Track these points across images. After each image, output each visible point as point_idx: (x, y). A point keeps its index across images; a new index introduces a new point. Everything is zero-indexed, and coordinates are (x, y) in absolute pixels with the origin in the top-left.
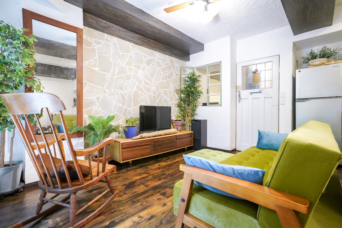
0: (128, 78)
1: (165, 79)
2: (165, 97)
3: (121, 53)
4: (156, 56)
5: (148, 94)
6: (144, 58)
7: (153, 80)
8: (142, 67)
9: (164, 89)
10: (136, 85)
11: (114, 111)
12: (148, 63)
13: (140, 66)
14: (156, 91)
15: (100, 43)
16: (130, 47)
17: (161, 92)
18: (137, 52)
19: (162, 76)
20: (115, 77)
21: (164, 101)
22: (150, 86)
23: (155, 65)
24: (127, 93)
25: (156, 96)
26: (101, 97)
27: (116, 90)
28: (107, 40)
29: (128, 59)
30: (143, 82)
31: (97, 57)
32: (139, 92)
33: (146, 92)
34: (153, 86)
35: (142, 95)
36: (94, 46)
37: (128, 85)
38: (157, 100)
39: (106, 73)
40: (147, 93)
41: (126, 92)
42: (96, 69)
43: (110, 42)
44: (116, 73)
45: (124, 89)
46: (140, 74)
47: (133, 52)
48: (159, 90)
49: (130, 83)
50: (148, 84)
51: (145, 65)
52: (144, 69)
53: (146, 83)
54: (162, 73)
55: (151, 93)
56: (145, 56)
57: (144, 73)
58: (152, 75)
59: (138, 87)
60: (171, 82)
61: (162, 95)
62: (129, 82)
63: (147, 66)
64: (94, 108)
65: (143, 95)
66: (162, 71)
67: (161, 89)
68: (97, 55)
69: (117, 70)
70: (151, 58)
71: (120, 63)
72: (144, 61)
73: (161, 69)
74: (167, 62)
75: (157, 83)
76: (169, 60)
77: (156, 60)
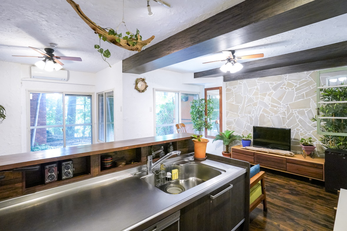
0: (255, 104)
1: (300, 99)
2: (300, 117)
3: (249, 89)
4: (286, 79)
5: (276, 115)
6: (270, 85)
7: (281, 102)
8: (268, 93)
9: (298, 110)
10: (262, 109)
11: (244, 128)
12: (275, 88)
13: (267, 93)
14: (286, 112)
15: (236, 87)
16: (257, 81)
17: (294, 112)
18: (263, 83)
19: (295, 96)
20: (245, 106)
21: (298, 122)
22: (277, 108)
24: (255, 115)
25: (287, 117)
26: (236, 119)
27: (246, 114)
28: (240, 84)
29: (255, 91)
30: (270, 106)
31: (234, 96)
32: (265, 115)
33: (273, 114)
34: (282, 108)
35: (268, 117)
36: (233, 90)
37: (255, 110)
38: (288, 121)
39: (239, 104)
40: (274, 115)
41: (253, 115)
42: (234, 103)
43: (241, 84)
44: (246, 103)
45: (252, 113)
47: (259, 84)
48: (291, 110)
49: (257, 108)
50: (276, 107)
52: (269, 95)
53: (272, 106)
54: (295, 93)
55: (279, 115)
56: (272, 84)
57: (271, 98)
58: (280, 98)
59: (264, 111)
60: (312, 100)
61: (296, 116)
63: (274, 91)
64: (233, 125)
65: (270, 116)
66: (296, 92)
67: (293, 110)
68: (234, 95)
69: (246, 101)
70: (279, 82)
71: (249, 95)
72: (271, 88)
73: (294, 89)
74: (303, 79)
75: (287, 104)
76: (308, 76)
77: (286, 82)
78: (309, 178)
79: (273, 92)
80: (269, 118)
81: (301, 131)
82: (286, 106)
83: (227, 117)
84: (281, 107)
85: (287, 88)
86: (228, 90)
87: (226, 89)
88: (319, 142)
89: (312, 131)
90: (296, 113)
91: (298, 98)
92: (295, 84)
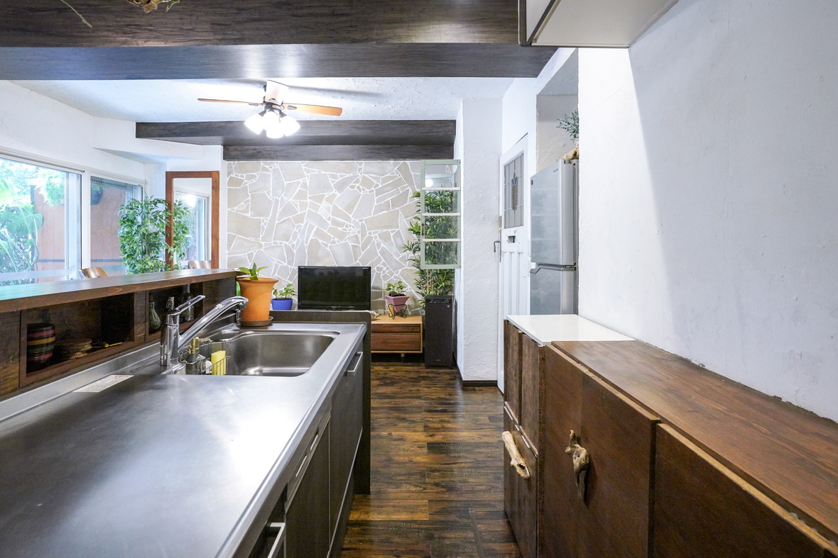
0: (300, 219)
1: (383, 210)
2: (383, 245)
3: (286, 183)
4: (360, 169)
5: (341, 242)
6: (330, 179)
7: (351, 216)
8: (327, 196)
9: (379, 231)
10: (314, 230)
11: (274, 273)
12: (340, 187)
13: (323, 196)
14: (360, 236)
15: (255, 176)
16: (303, 168)
17: (373, 236)
18: (317, 173)
19: (375, 204)
20: (277, 222)
21: (379, 255)
22: (344, 228)
23: (358, 187)
24: (297, 244)
25: (360, 246)
26: (254, 254)
27: (278, 242)
28: (264, 169)
29: (299, 188)
30: (330, 222)
31: (249, 198)
32: (320, 241)
33: (336, 239)
34: (353, 227)
35: (326, 245)
36: (246, 183)
37: (299, 231)
38: (363, 253)
39: (262, 218)
40: (338, 242)
41: (295, 243)
42: (248, 215)
43: (268, 171)
44: (278, 215)
45: (291, 238)
46: (324, 209)
47: (309, 174)
48: (368, 232)
49: (303, 227)
50: (341, 225)
51: (334, 192)
52: (329, 200)
53: (334, 222)
54: (375, 198)
55: (347, 241)
56: (334, 177)
57: (332, 206)
58: (350, 208)
59: (318, 233)
60: (400, 213)
61: (376, 242)
62: (301, 226)
63: (337, 193)
65: (329, 245)
66: (376, 196)
67: (372, 231)
68: (250, 194)
69: (279, 210)
70: (348, 175)
71: (285, 198)
72: (332, 185)
73: (373, 191)
74: (389, 175)
75: (362, 221)
76: (396, 169)
77: (360, 177)
78: (400, 354)
79: (336, 195)
80: (328, 249)
81: (384, 272)
82: (360, 223)
83: (228, 249)
84: (350, 226)
85: (361, 187)
86: (232, 182)
87: (228, 179)
88: (410, 289)
89: (400, 270)
90: (376, 237)
91: (380, 209)
92: (376, 182)
